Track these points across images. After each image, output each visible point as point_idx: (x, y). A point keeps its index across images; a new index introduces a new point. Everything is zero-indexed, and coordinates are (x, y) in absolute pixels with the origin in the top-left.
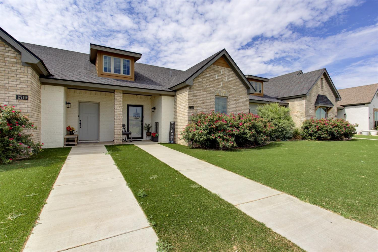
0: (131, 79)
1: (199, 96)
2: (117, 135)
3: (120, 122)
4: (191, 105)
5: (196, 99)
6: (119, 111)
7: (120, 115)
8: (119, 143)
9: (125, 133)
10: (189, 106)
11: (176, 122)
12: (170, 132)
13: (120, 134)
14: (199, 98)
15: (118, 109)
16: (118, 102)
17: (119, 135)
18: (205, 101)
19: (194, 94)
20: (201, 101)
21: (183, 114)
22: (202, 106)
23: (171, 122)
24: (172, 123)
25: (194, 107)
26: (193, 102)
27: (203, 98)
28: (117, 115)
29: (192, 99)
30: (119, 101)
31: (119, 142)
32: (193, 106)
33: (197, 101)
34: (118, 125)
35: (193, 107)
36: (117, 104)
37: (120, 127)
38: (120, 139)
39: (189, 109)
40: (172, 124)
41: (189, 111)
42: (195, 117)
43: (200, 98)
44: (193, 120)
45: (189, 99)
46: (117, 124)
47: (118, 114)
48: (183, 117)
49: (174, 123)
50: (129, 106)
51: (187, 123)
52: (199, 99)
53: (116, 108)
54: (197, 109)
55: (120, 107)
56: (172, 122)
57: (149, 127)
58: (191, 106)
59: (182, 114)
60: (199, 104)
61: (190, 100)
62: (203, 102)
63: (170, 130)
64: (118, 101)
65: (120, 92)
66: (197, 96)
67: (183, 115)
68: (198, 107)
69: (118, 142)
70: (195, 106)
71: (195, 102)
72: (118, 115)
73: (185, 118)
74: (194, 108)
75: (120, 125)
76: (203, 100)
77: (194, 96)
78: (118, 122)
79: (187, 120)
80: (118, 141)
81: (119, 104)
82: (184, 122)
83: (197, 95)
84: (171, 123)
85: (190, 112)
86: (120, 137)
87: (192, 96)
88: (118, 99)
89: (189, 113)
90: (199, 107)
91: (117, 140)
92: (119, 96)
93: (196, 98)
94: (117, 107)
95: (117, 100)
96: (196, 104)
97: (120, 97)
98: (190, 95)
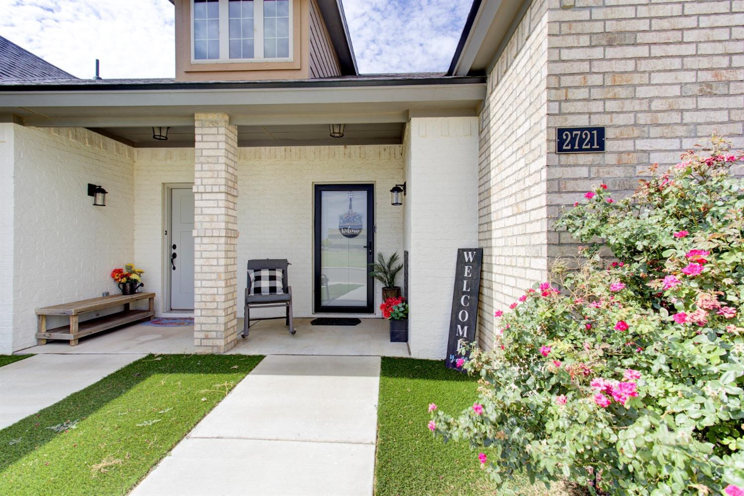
0: (297, 72)
1: (663, 37)
2: (204, 313)
3: (215, 254)
4: (582, 122)
5: (630, 66)
6: (211, 204)
7: (214, 225)
8: (213, 346)
9: (273, 297)
10: (561, 131)
11: (486, 252)
12: (456, 307)
13: (217, 308)
14: (657, 51)
15: (205, 196)
16: (206, 167)
17: (209, 313)
18: (730, 68)
19: (611, 27)
20: (689, 77)
21: (519, 198)
22: (688, 117)
23: (464, 250)
24: (469, 257)
25: (609, 133)
26: (596, 93)
27: (705, 48)
28: (201, 222)
29: (585, 67)
30: (210, 160)
31: (210, 342)
32: (597, 122)
33: (636, 79)
34: (206, 269)
35: (601, 131)
36: (203, 174)
37: (214, 276)
38: (214, 327)
39: (560, 149)
40: (468, 263)
41: (558, 173)
42: (613, 214)
43: (673, 50)
44: (595, 239)
45: (558, 76)
46: (202, 266)
47: (207, 219)
48: (520, 219)
49: (479, 254)
50: (319, 189)
51: (543, 263)
52: (660, 64)
53: (198, 193)
54: (641, 145)
55: (216, 189)
56: (468, 250)
57: (393, 268)
58: (582, 130)
59: (512, 200)
60: (656, 105)
61: (566, 81)
62: (709, 85)
63: (458, 291)
64: (208, 163)
65: (216, 122)
66: (640, 38)
67: (517, 204)
68: (654, 132)
69: (205, 342)
70: (620, 120)
71: (623, 93)
72: (206, 225)
73: (530, 228)
74: (608, 145)
75: (214, 269)
76: (705, 63)
77: (612, 40)
78: (205, 254)
79: (543, 239)
80: (207, 338)
81: (209, 174)
82: (522, 251)
83: (643, 25)
84: (461, 252)
85: (569, 173)
86: (214, 320)
87: (585, 40)
88: (205, 153)
89: (555, 187)
90: (666, 131)
91: (202, 335)
92: (210, 138)
93: (631, 51)
94: (201, 189)
95: (202, 156)
96: (628, 106)
97: (214, 145)
98: (570, 41)
